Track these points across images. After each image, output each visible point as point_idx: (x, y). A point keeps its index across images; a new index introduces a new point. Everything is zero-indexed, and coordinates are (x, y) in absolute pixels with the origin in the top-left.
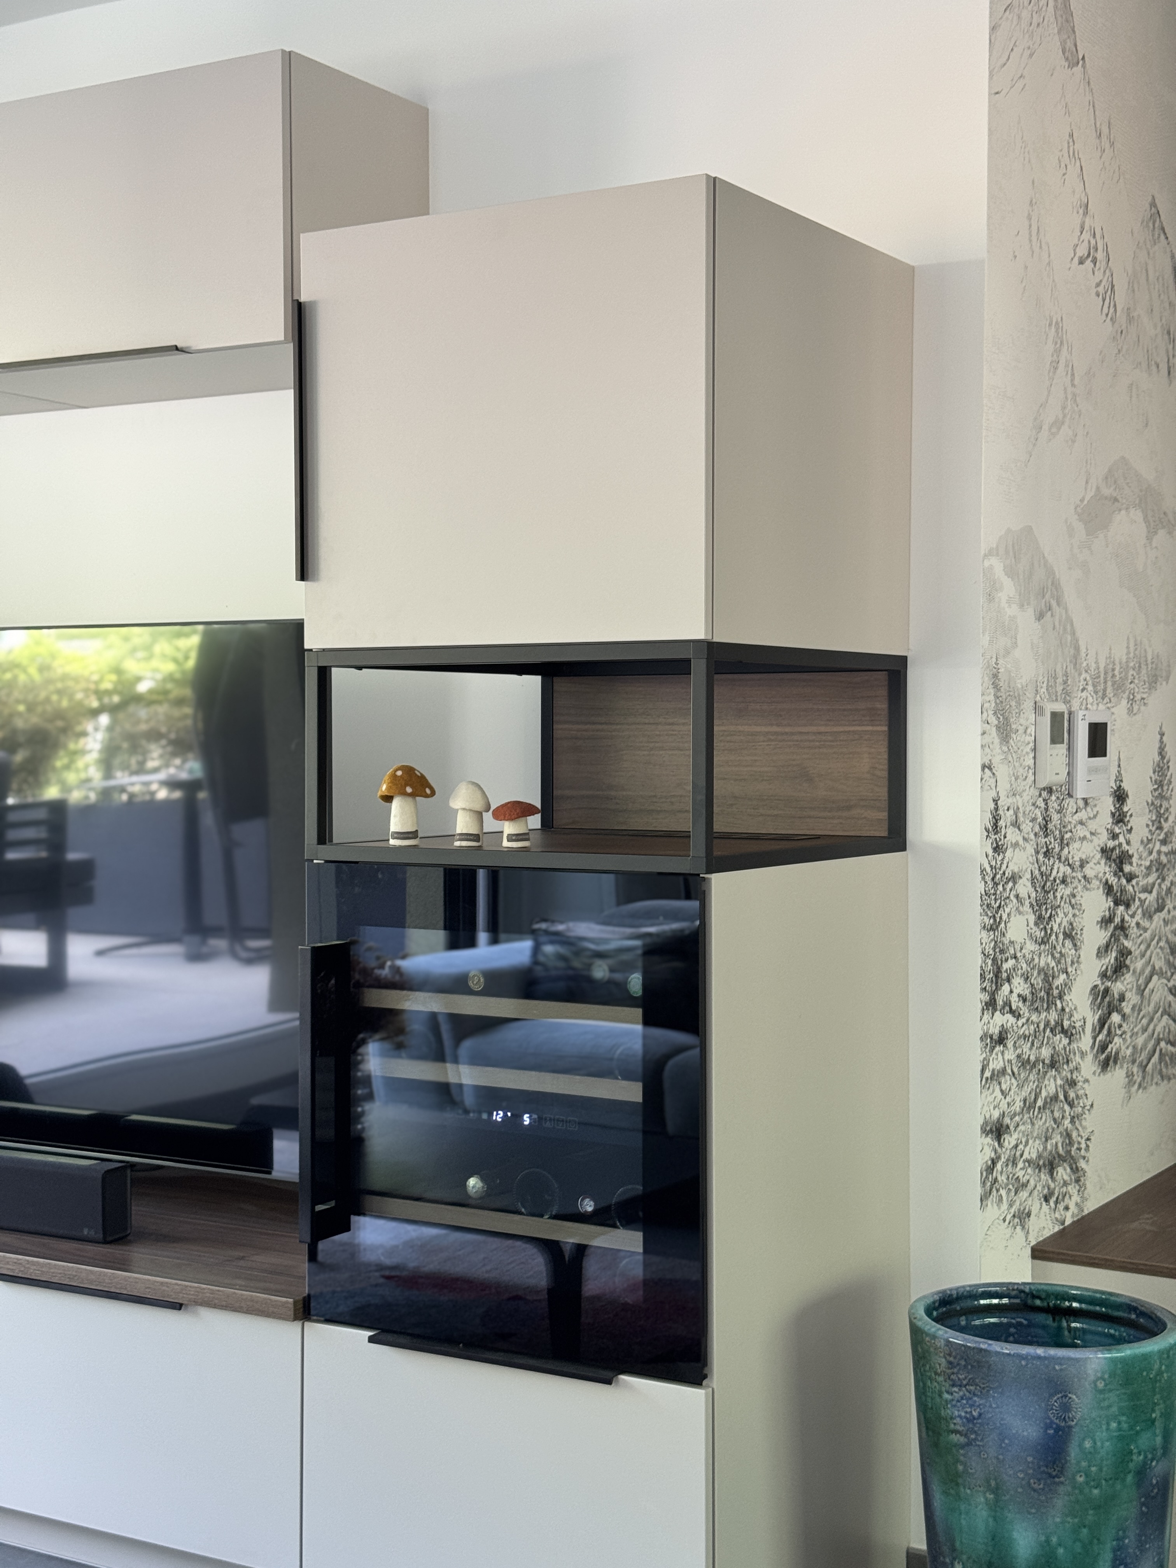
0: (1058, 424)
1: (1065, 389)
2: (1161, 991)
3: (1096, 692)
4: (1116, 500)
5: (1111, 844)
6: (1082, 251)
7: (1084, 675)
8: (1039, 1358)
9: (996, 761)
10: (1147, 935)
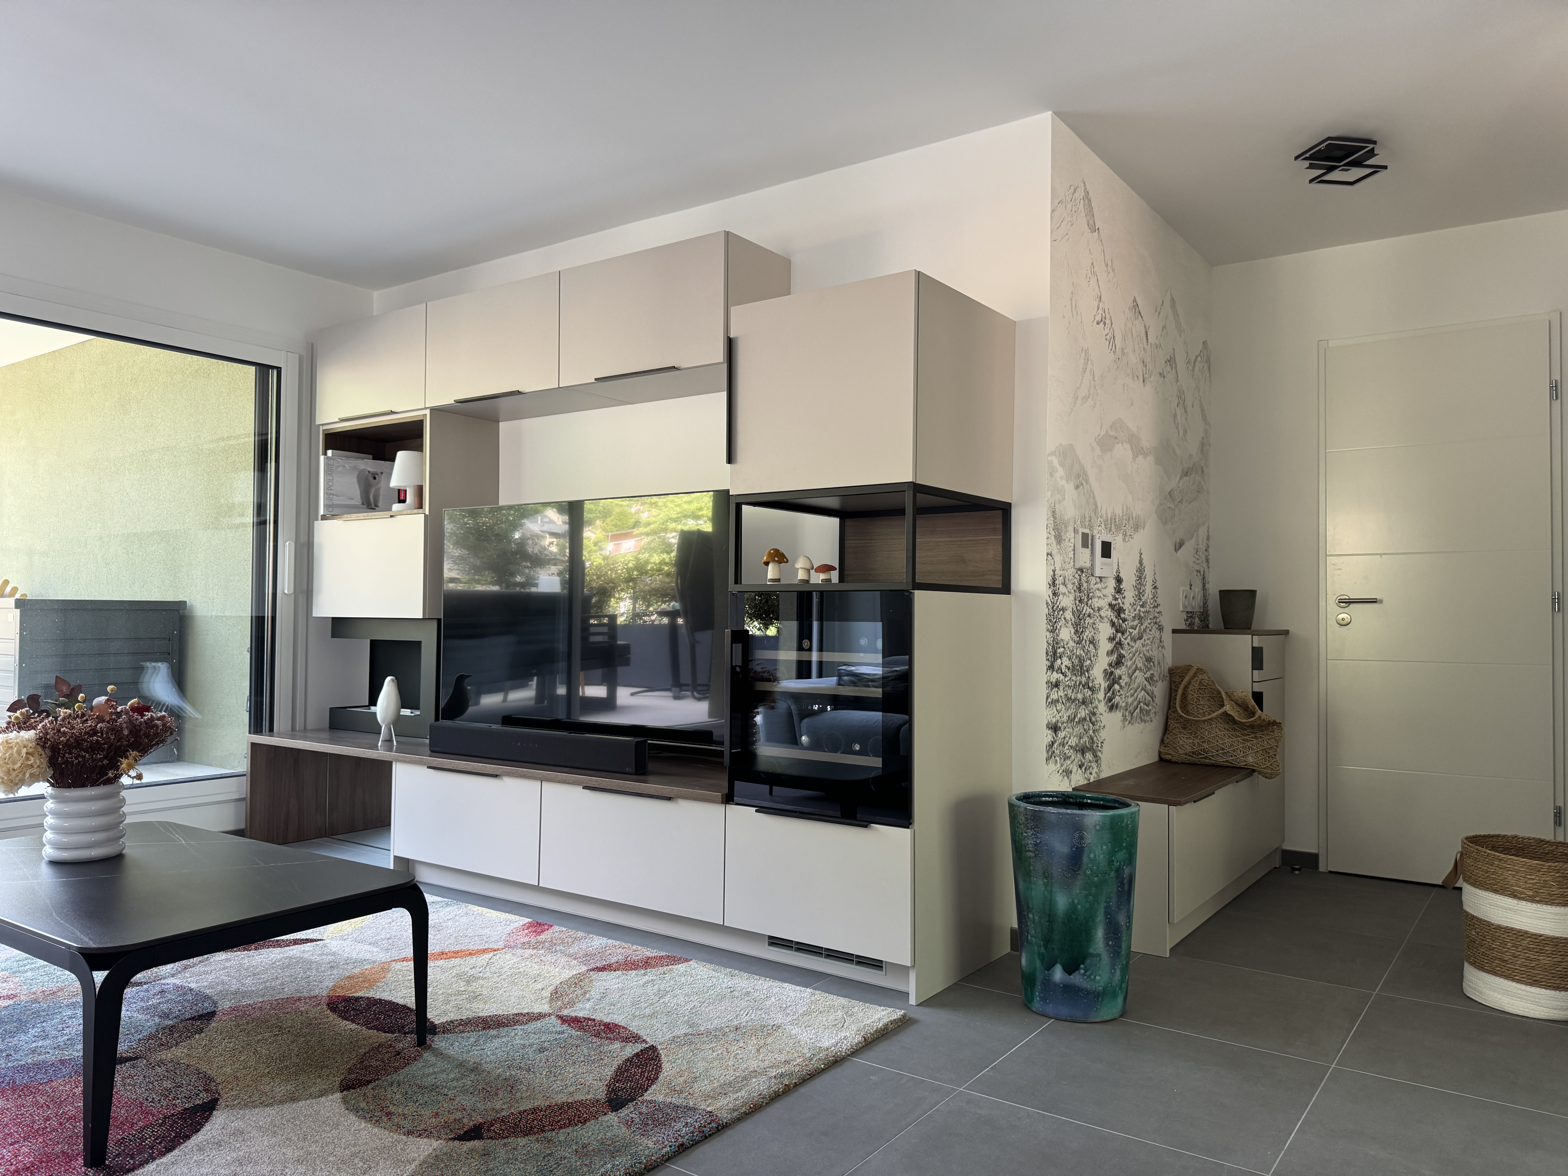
0: (1086, 398)
1: (1090, 382)
2: (1141, 678)
3: (1106, 528)
4: (1116, 438)
5: (1114, 602)
6: (1098, 318)
7: (1100, 519)
8: (1068, 814)
9: (1054, 552)
10: (1134, 649)
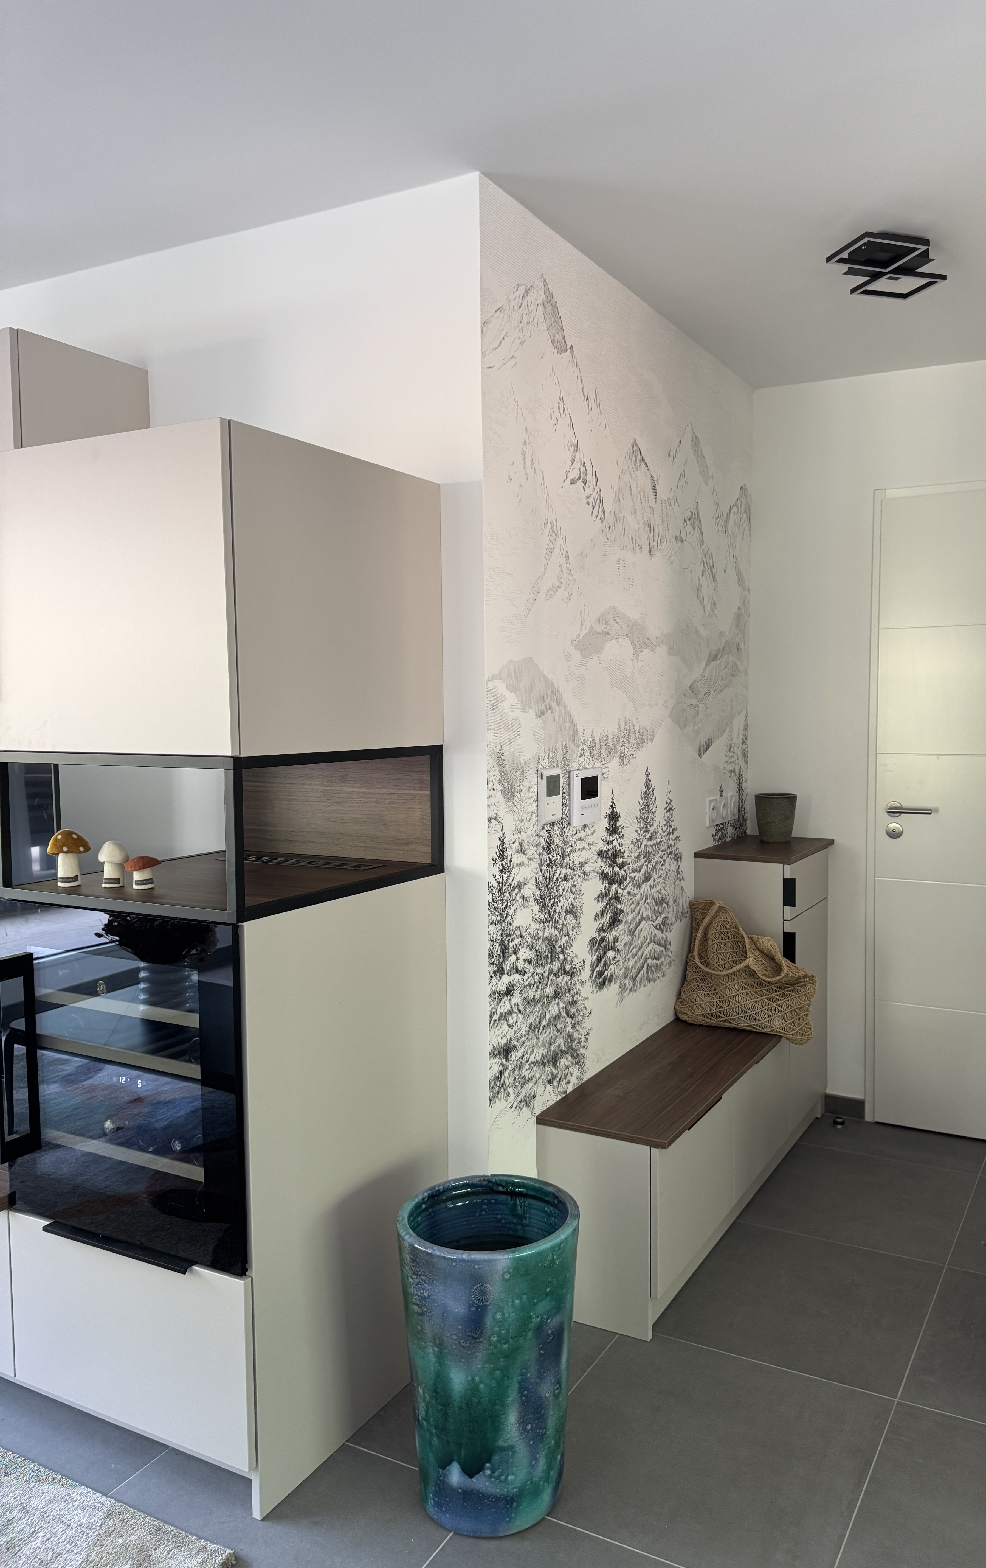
2: (647, 929)
3: (592, 756)
4: (607, 633)
5: (606, 848)
6: (574, 475)
7: (581, 747)
8: (464, 1261)
9: (501, 814)
10: (637, 898)
